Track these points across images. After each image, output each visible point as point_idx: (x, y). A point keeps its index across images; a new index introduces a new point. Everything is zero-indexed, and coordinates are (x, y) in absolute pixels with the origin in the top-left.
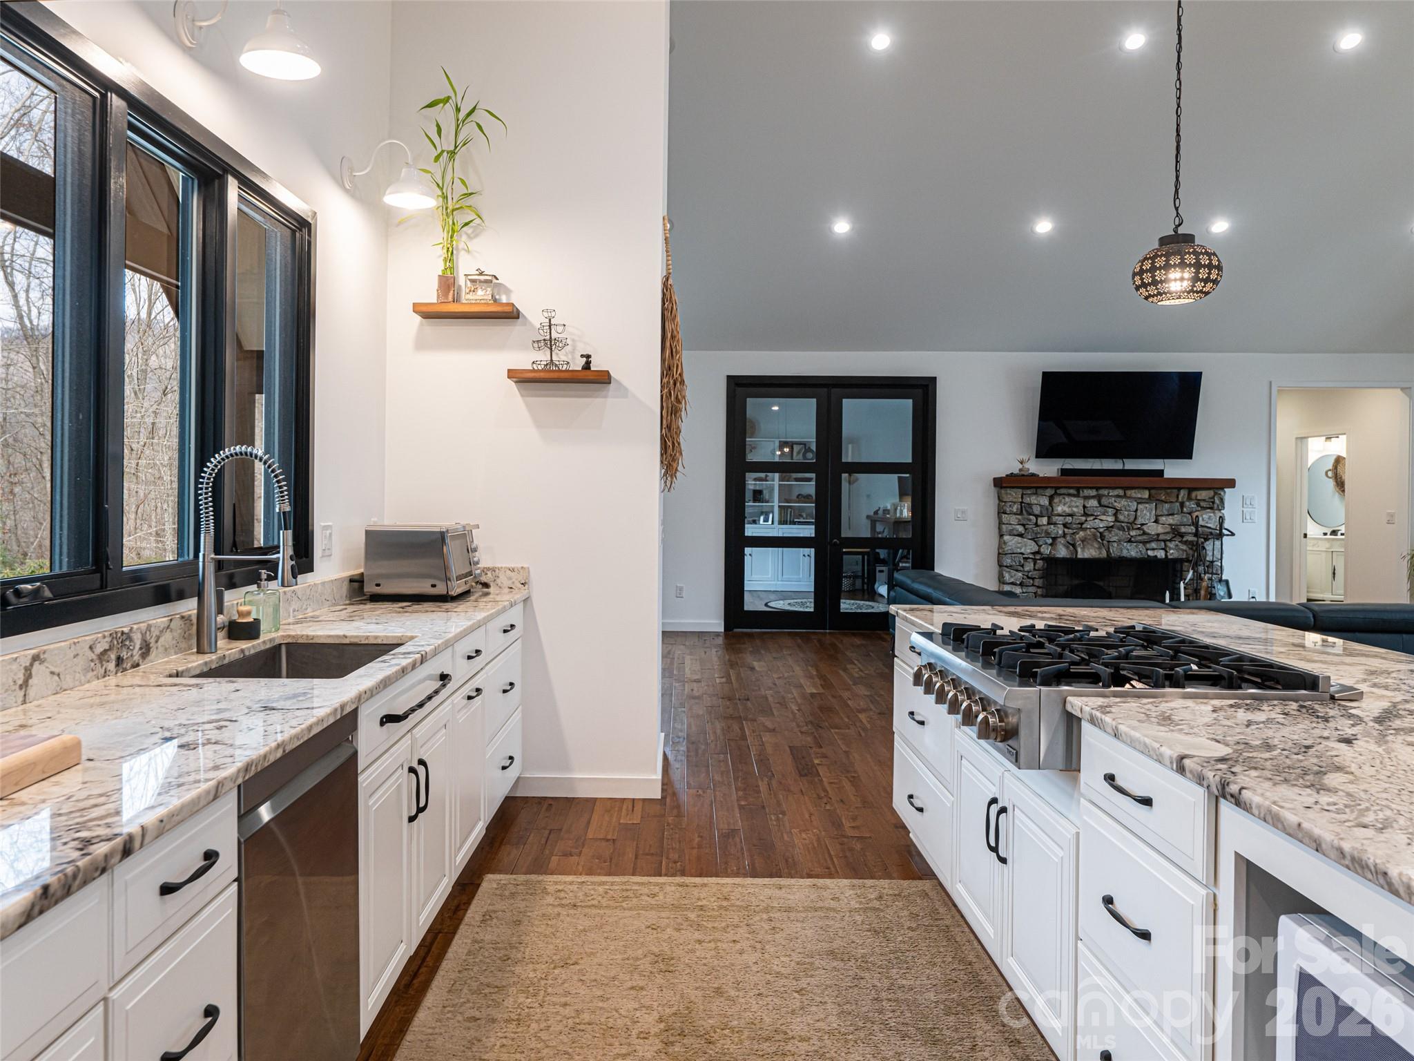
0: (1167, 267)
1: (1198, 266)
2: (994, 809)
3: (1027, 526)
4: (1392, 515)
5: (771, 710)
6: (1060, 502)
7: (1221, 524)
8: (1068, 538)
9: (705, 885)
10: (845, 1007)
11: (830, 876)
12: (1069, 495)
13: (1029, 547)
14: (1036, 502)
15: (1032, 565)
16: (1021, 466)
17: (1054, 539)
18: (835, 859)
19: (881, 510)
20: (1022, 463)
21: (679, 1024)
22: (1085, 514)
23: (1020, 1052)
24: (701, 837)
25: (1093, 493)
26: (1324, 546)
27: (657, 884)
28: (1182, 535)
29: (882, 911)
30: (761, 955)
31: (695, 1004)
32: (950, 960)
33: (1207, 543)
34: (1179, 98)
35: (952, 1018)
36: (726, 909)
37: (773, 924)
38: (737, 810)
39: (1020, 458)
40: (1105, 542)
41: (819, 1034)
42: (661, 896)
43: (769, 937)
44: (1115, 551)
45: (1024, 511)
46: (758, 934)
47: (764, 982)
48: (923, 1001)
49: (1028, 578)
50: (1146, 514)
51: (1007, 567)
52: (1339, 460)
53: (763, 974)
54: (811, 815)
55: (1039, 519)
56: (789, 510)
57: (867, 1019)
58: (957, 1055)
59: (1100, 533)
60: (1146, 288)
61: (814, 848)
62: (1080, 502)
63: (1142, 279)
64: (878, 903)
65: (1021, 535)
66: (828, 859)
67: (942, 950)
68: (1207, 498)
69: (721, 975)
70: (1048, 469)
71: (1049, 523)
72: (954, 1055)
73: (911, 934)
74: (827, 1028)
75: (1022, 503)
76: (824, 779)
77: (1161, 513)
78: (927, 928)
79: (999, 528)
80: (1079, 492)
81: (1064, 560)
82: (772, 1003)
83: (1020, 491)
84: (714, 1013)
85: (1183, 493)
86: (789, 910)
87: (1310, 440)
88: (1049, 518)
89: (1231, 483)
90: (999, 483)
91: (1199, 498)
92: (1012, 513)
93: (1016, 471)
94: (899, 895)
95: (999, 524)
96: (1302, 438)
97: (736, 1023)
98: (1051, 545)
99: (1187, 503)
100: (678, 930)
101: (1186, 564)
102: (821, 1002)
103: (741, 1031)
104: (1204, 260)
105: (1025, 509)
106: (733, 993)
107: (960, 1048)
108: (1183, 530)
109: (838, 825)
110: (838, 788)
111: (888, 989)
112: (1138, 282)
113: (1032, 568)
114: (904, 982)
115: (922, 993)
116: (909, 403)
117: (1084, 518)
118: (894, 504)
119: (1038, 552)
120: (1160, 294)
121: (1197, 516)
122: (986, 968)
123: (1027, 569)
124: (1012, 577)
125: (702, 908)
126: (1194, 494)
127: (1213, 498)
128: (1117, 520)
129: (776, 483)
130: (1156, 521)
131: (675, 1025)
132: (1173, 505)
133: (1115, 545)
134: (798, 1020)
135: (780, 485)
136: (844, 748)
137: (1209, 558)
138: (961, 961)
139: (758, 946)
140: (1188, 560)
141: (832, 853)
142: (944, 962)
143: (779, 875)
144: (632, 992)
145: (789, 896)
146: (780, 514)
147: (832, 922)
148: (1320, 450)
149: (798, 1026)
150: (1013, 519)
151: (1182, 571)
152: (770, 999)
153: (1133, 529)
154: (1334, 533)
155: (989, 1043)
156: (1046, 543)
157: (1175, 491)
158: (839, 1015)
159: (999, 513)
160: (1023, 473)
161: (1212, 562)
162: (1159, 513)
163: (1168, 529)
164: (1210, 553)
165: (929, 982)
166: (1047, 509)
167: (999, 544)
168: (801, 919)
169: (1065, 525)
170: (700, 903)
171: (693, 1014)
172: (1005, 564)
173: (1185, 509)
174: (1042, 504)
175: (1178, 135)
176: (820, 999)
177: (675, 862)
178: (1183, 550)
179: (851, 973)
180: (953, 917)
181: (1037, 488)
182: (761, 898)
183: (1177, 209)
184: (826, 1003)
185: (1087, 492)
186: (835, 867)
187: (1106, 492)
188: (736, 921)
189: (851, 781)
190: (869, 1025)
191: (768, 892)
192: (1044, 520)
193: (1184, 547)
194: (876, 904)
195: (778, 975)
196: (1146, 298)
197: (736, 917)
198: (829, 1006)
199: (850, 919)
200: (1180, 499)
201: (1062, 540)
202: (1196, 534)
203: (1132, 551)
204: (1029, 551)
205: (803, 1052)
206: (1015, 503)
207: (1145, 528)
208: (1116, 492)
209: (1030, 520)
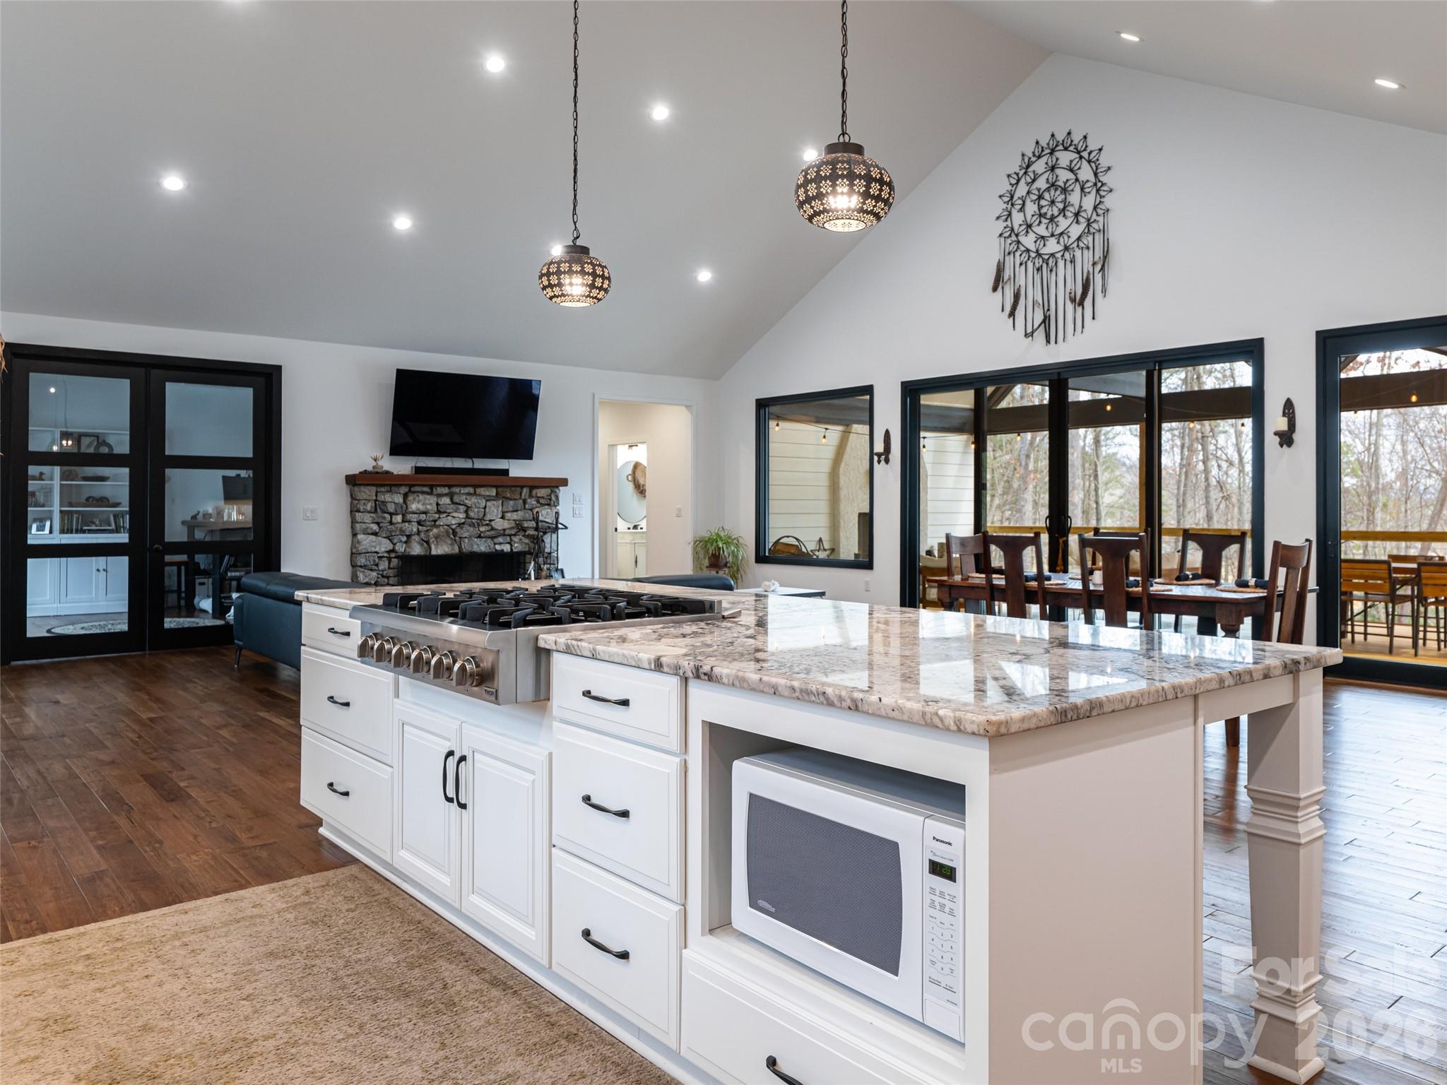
0: (570, 272)
1: (594, 275)
2: (452, 762)
3: (381, 525)
4: (680, 510)
5: (102, 743)
6: (414, 499)
7: (557, 519)
8: (422, 535)
9: (84, 934)
10: (304, 996)
11: (242, 887)
12: (423, 493)
13: (383, 545)
14: (390, 500)
15: (387, 563)
16: (374, 464)
17: (409, 537)
18: (241, 872)
19: (201, 514)
20: (375, 460)
21: (106, 1075)
22: (439, 512)
23: (487, 976)
24: (56, 888)
25: (446, 490)
26: (628, 539)
27: (12, 950)
28: (524, 530)
29: (313, 903)
30: (187, 980)
31: (118, 1049)
32: (399, 924)
33: (546, 536)
34: (576, 127)
35: (417, 971)
36: (122, 949)
37: (190, 948)
38: (94, 852)
39: (374, 455)
40: (457, 538)
41: (284, 1027)
42: (23, 960)
43: (189, 961)
44: (466, 547)
45: (378, 510)
46: (174, 962)
47: (201, 1003)
48: (384, 966)
49: (383, 576)
50: (494, 510)
51: (361, 566)
52: (636, 466)
53: (197, 996)
54: (195, 837)
55: (394, 517)
56: (75, 516)
57: (331, 999)
58: (432, 997)
59: (453, 530)
60: (552, 289)
61: (212, 866)
62: (433, 500)
63: (549, 280)
64: (307, 897)
65: (375, 534)
66: (233, 873)
67: (387, 919)
68: (545, 496)
69: (142, 1012)
70: (402, 466)
71: (404, 521)
72: (429, 998)
73: (351, 915)
74: (291, 1020)
75: (376, 500)
76: (199, 800)
77: (507, 510)
78: (366, 905)
79: (352, 527)
80: (432, 490)
81: (418, 557)
82: (219, 1018)
83: (374, 489)
84: (148, 1050)
85: (525, 491)
86: (204, 929)
87: (619, 447)
88: (403, 515)
89: (564, 482)
90: (352, 480)
91: (539, 495)
92: (366, 511)
93: (370, 468)
94: (327, 885)
95: (352, 522)
96: (613, 445)
97: (181, 1050)
98: (406, 542)
99: (529, 500)
100: (65, 987)
101: (528, 556)
102: (276, 1000)
103: (191, 1055)
104: (599, 271)
105: (379, 507)
106: (166, 1024)
107: (433, 991)
108: (526, 525)
109: (233, 839)
110: (220, 805)
111: (345, 967)
112: (546, 283)
113: (387, 567)
114: (359, 956)
115: (380, 960)
116: (249, 392)
117: (437, 516)
118: (217, 508)
119: (393, 551)
120: (563, 295)
121: (537, 512)
122: (435, 922)
123: (381, 568)
124: (366, 577)
125: (88, 957)
126: (534, 492)
127: (550, 495)
128: (468, 517)
129: (57, 483)
130: (503, 517)
131: (100, 1078)
132: (517, 502)
133: (466, 540)
134: (255, 1023)
135: (61, 485)
136: (213, 765)
137: (547, 550)
138: (410, 922)
139: (180, 972)
140: (530, 553)
141: (235, 866)
142: (393, 928)
143: (180, 901)
144: (23, 1066)
145: (200, 917)
146: (62, 520)
147: (261, 928)
148: (626, 456)
149: (257, 1028)
150: (367, 518)
151: (525, 563)
152: (213, 1016)
153: (483, 525)
154: (635, 527)
155: (458, 979)
156: (401, 541)
157: (519, 489)
158: (300, 1004)
159: (351, 511)
160: (377, 470)
161: (550, 553)
162: (505, 509)
163: (513, 525)
164: (548, 545)
165: (385, 949)
166: (402, 507)
167: (352, 544)
168: (223, 934)
169: (419, 523)
170: (83, 953)
171: (121, 1059)
172: (359, 564)
173: (527, 506)
174: (397, 502)
175: (575, 159)
176: (274, 997)
177: (27, 922)
178: (526, 544)
179: (298, 965)
180: (389, 889)
181: (391, 486)
182: (165, 927)
183: (575, 223)
184: (281, 999)
185: (440, 490)
186: (244, 878)
187: (457, 490)
188: (141, 957)
189: (232, 796)
190: (335, 1002)
191: (175, 919)
192: (399, 518)
193: (527, 541)
194: (306, 899)
195: (215, 991)
196: (551, 298)
197: (139, 953)
198: (285, 1001)
199: (281, 919)
200: (523, 497)
201: (416, 538)
202: (537, 529)
203: (482, 547)
204: (383, 550)
205: (272, 1048)
206: (369, 500)
207: (493, 523)
208: (465, 490)
209: (385, 518)
